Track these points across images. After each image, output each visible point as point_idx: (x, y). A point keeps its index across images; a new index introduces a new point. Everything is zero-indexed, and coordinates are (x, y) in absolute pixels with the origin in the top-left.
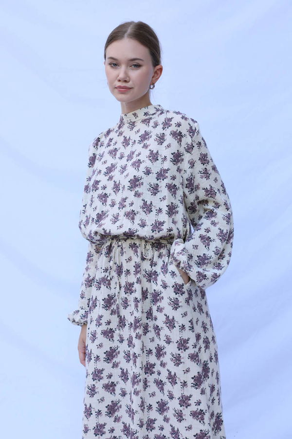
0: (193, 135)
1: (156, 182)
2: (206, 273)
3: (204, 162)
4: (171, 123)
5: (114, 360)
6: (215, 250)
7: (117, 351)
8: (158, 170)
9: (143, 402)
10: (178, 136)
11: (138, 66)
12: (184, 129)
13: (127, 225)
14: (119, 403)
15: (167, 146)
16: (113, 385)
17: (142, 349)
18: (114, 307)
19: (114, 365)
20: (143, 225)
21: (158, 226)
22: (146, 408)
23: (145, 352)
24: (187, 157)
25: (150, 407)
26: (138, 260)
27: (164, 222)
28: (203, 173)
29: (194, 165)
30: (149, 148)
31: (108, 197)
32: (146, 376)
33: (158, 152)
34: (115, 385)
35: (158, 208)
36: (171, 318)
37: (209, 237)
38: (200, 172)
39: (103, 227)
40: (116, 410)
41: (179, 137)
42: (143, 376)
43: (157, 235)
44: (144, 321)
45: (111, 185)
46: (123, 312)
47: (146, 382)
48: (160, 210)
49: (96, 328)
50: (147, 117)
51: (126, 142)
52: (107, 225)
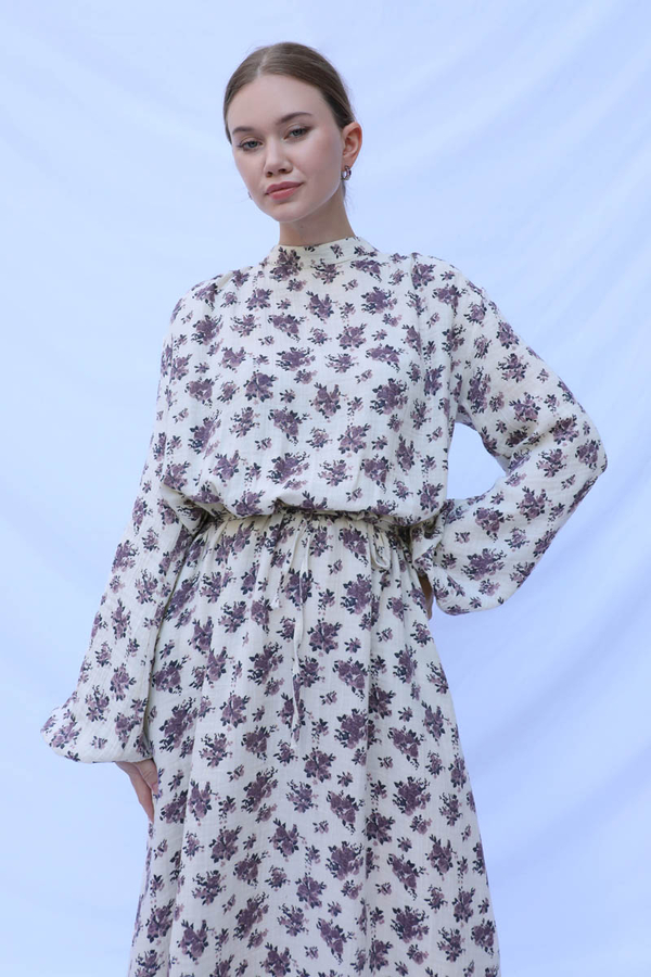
1: (423, 397)
3: (507, 340)
11: (302, 132)
13: (371, 495)
14: (263, 901)
15: (432, 319)
18: (273, 675)
21: (428, 495)
23: (370, 787)
25: (377, 915)
26: (367, 571)
27: (438, 488)
28: (508, 367)
29: (486, 351)
35: (424, 457)
37: (497, 511)
38: (502, 365)
40: (256, 917)
41: (453, 297)
43: (426, 516)
47: (369, 857)
48: (429, 462)
49: (224, 730)
50: (362, 258)
51: (321, 307)
52: (312, 484)
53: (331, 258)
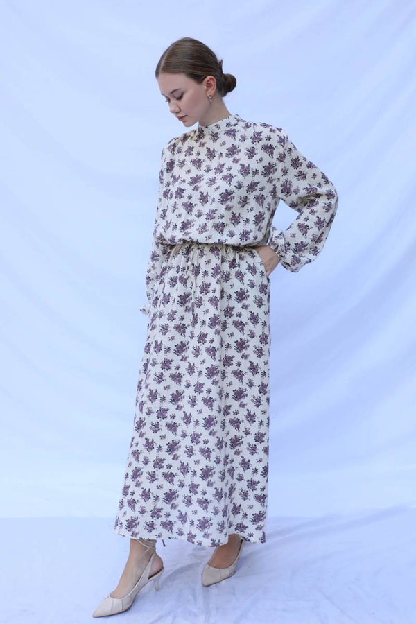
0: (284, 144)
1: (245, 194)
2: (301, 258)
3: (296, 166)
4: (261, 137)
5: (184, 354)
6: (312, 237)
7: (187, 346)
8: (249, 183)
9: (221, 391)
10: (269, 149)
12: (274, 141)
13: (216, 237)
16: (180, 376)
17: (221, 344)
18: (189, 305)
19: (183, 358)
20: (232, 235)
21: (245, 235)
22: (224, 396)
23: (224, 346)
24: (280, 166)
25: (227, 395)
26: (219, 262)
27: (251, 231)
28: (299, 176)
29: (287, 173)
30: (240, 162)
31: (193, 207)
32: (224, 368)
33: (249, 166)
34: (182, 377)
35: (245, 219)
36: (255, 314)
37: (306, 225)
38: (296, 176)
39: (190, 235)
40: (180, 399)
42: (221, 368)
43: (244, 243)
44: (223, 318)
45: (196, 195)
46: (198, 311)
47: (224, 374)
48: (247, 221)
49: (168, 322)
50: (229, 129)
51: (211, 154)
52: (194, 234)
53: (216, 131)
